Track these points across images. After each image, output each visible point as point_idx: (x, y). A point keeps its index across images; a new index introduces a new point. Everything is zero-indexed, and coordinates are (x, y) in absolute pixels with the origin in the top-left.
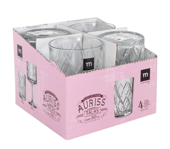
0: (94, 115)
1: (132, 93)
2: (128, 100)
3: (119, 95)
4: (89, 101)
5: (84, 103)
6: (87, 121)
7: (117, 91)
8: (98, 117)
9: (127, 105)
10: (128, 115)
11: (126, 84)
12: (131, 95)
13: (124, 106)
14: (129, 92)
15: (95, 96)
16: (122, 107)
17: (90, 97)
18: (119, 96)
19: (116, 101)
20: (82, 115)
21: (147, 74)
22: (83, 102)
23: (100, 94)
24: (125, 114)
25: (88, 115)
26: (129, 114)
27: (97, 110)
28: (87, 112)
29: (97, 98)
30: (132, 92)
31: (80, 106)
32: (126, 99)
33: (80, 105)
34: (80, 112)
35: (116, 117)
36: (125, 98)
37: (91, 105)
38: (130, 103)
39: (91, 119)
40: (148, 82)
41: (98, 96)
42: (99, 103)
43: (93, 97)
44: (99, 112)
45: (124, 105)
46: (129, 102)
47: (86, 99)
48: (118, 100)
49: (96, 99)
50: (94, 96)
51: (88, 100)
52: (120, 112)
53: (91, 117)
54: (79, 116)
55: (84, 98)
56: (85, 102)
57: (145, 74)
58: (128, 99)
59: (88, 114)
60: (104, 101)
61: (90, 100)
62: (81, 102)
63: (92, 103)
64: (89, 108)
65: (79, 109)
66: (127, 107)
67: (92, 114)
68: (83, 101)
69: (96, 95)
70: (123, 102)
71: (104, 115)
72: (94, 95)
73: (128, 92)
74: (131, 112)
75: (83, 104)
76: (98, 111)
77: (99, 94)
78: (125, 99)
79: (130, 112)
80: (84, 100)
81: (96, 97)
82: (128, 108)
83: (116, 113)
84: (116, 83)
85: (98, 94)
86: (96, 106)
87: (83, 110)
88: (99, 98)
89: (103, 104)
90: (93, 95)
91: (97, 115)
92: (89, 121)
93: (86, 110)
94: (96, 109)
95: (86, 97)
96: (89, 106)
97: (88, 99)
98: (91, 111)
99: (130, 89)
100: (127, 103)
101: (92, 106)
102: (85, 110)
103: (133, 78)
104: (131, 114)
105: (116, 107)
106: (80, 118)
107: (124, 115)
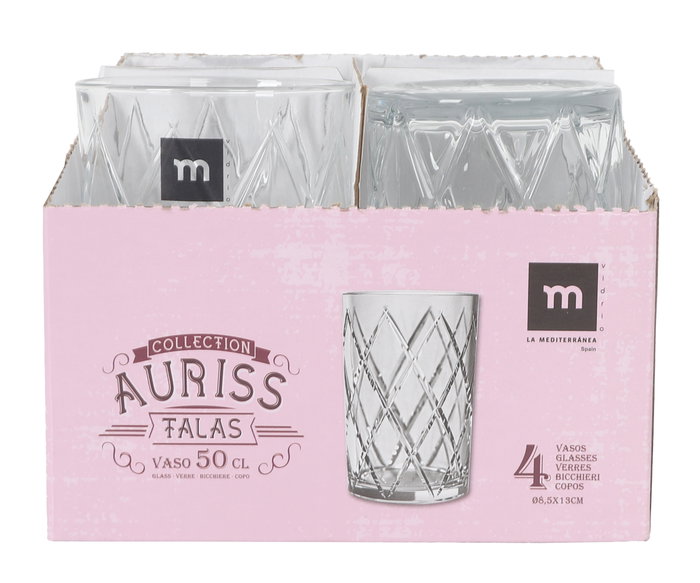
0: (212, 449)
1: (466, 385)
2: (443, 417)
3: (378, 373)
4: (181, 364)
5: (149, 368)
6: (167, 470)
7: (363, 349)
8: (237, 463)
9: (435, 443)
10: (440, 503)
11: (422, 322)
12: (463, 392)
13: (412, 444)
14: (447, 372)
15: (218, 343)
16: (400, 445)
17: (185, 341)
18: (375, 379)
19: (355, 401)
20: (137, 431)
21: (572, 297)
22: (147, 363)
23: (252, 343)
24: (422, 495)
25: (175, 438)
26: (450, 500)
27: (234, 424)
28: (170, 420)
29: (233, 359)
30: (471, 377)
31: (122, 377)
32: (428, 412)
33: (124, 374)
34: (124, 411)
35: (354, 491)
36: (416, 402)
37: (193, 387)
38: (452, 439)
39: (194, 464)
40: (587, 345)
41: (239, 351)
42: (243, 391)
43: (203, 348)
44: (247, 437)
45: (409, 438)
46: (448, 430)
47: (159, 345)
48: (370, 401)
49: (222, 362)
50: (211, 342)
51: (175, 358)
52: (388, 475)
53: (191, 453)
54: (118, 431)
55: (151, 342)
56: (157, 361)
57: (558, 289)
58: (440, 411)
59: (175, 433)
60: (273, 382)
61: (186, 361)
62: (132, 357)
63: (199, 381)
64: (177, 398)
65: (116, 392)
66: (435, 455)
67: (196, 439)
68: (141, 355)
69: (222, 341)
70: (406, 421)
71: (278, 461)
72: (213, 336)
73: (439, 369)
74: (465, 492)
75: (144, 372)
76: (236, 433)
77: (246, 341)
78: (419, 409)
79: (453, 492)
80: (152, 353)
81: (222, 348)
82: (441, 463)
83: (355, 469)
84: (352, 301)
85: (240, 340)
86: (226, 400)
87: (144, 403)
88: (248, 360)
89: (271, 399)
90: (203, 336)
91: (232, 453)
92: (182, 470)
93: (162, 406)
94: (225, 420)
95: (162, 340)
96: (181, 391)
97: (174, 349)
98: (192, 420)
99: (455, 360)
100: (435, 434)
101: (202, 394)
102: (153, 405)
103: (476, 299)
104: (464, 505)
105: (359, 436)
106: (126, 444)
107: (410, 496)
